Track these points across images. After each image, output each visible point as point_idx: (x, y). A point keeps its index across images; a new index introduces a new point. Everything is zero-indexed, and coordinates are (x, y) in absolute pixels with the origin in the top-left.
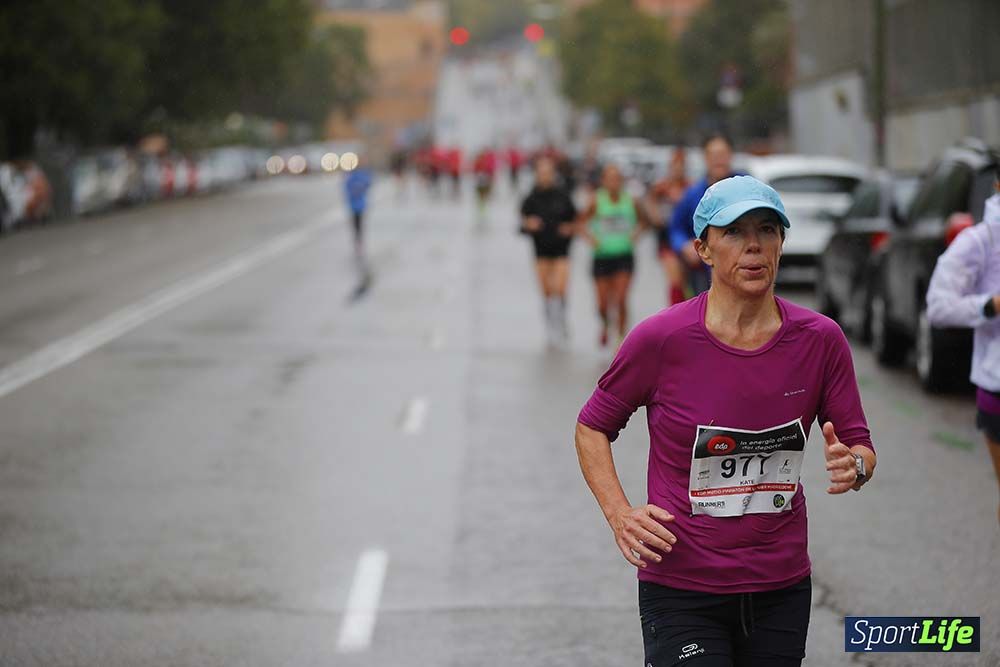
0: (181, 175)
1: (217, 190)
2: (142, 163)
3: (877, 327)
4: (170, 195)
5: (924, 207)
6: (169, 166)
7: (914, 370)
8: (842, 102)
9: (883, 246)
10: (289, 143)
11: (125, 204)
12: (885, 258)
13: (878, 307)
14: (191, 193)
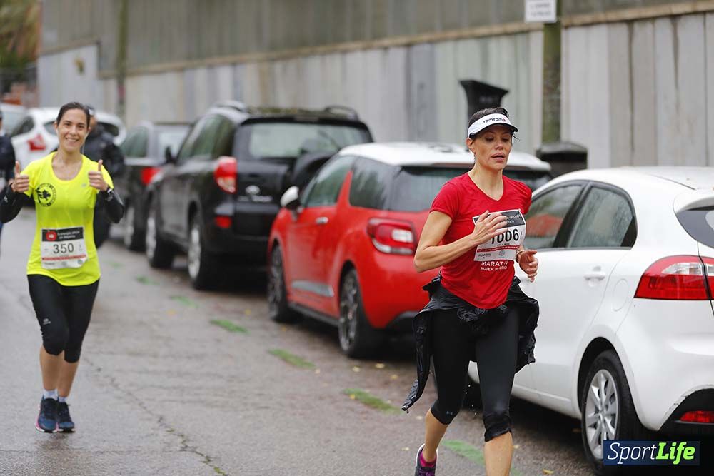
3: (151, 241)
5: (194, 150)
7: (184, 272)
8: (81, 68)
9: (157, 177)
12: (159, 186)
13: (151, 223)
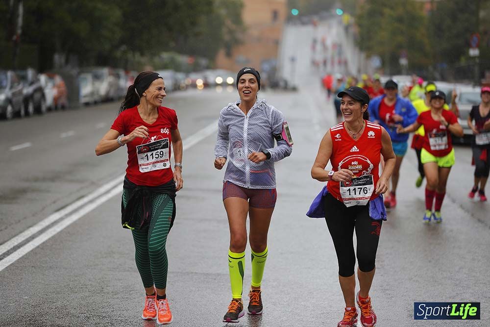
2: (118, 77)
10: (196, 69)
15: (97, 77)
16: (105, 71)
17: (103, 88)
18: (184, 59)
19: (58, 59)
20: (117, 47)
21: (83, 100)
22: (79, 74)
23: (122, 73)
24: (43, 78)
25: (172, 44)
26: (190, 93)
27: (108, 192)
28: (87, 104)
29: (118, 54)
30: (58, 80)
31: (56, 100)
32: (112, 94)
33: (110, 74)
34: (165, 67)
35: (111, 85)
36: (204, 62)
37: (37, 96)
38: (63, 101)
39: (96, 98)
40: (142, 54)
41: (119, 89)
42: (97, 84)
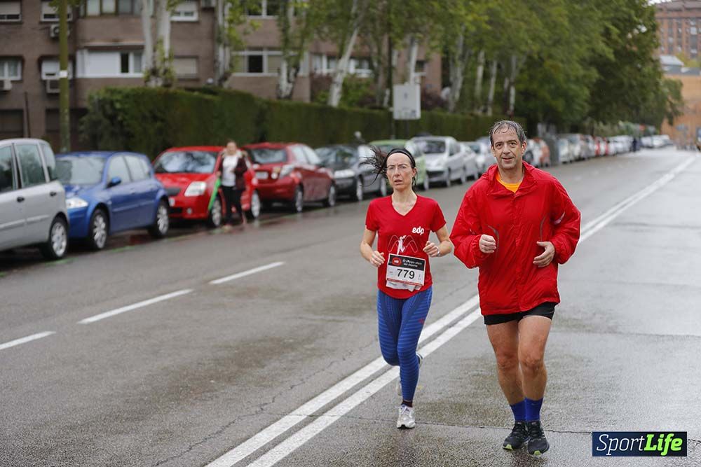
0: (603, 147)
1: (617, 153)
2: (587, 141)
4: (598, 156)
6: (599, 142)
10: (647, 134)
11: (580, 159)
14: (606, 155)
15: (572, 142)
16: (578, 136)
17: (577, 150)
18: (637, 128)
19: (541, 128)
20: (584, 119)
21: (561, 159)
22: (558, 139)
23: (590, 138)
24: (531, 143)
25: (627, 116)
26: (643, 153)
27: (593, 227)
28: (565, 163)
29: (587, 123)
30: (543, 144)
31: (541, 160)
32: (583, 155)
33: (582, 139)
34: (622, 133)
35: (582, 148)
36: (652, 129)
37: (528, 157)
38: (547, 160)
39: (572, 158)
40: (605, 124)
41: (589, 150)
42: (572, 147)
